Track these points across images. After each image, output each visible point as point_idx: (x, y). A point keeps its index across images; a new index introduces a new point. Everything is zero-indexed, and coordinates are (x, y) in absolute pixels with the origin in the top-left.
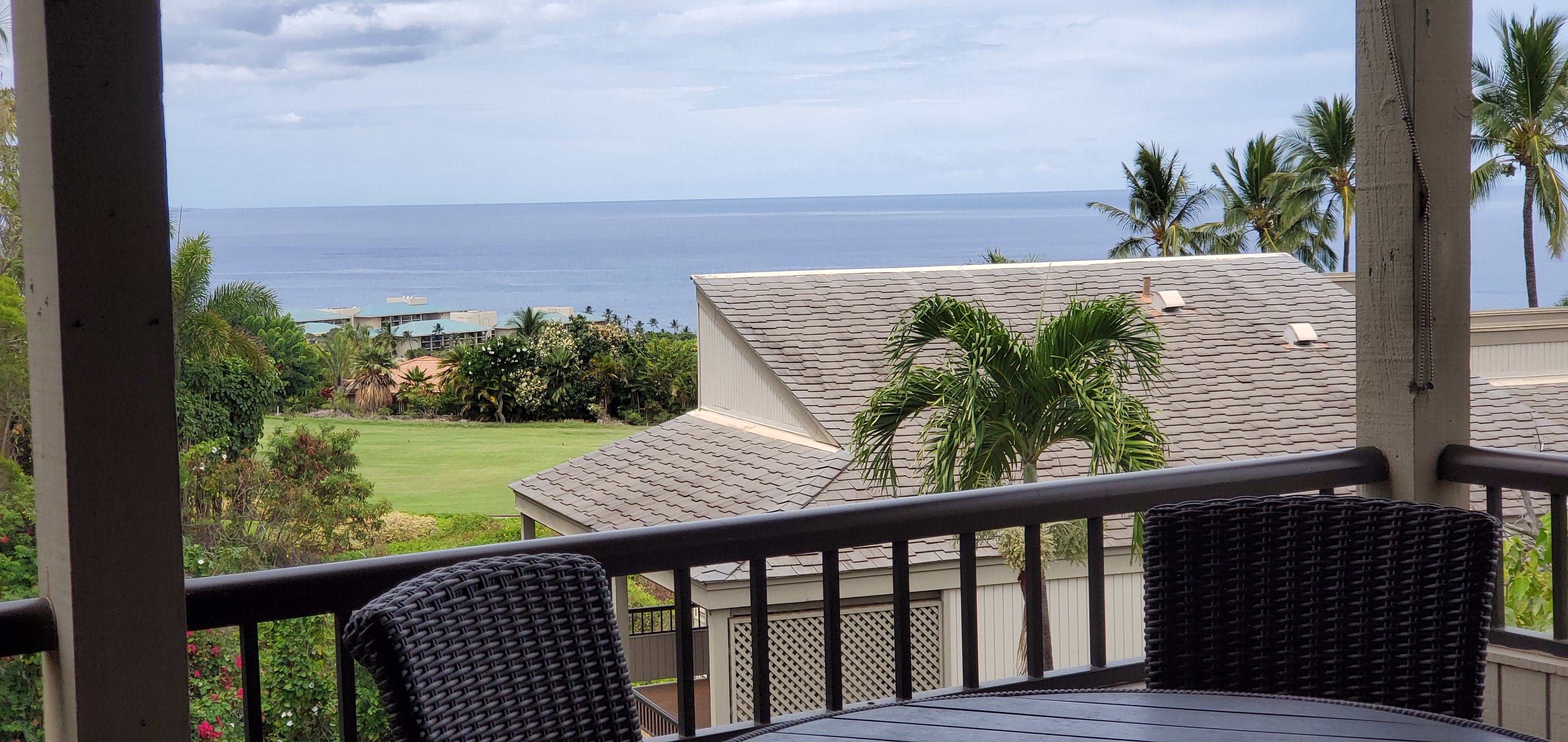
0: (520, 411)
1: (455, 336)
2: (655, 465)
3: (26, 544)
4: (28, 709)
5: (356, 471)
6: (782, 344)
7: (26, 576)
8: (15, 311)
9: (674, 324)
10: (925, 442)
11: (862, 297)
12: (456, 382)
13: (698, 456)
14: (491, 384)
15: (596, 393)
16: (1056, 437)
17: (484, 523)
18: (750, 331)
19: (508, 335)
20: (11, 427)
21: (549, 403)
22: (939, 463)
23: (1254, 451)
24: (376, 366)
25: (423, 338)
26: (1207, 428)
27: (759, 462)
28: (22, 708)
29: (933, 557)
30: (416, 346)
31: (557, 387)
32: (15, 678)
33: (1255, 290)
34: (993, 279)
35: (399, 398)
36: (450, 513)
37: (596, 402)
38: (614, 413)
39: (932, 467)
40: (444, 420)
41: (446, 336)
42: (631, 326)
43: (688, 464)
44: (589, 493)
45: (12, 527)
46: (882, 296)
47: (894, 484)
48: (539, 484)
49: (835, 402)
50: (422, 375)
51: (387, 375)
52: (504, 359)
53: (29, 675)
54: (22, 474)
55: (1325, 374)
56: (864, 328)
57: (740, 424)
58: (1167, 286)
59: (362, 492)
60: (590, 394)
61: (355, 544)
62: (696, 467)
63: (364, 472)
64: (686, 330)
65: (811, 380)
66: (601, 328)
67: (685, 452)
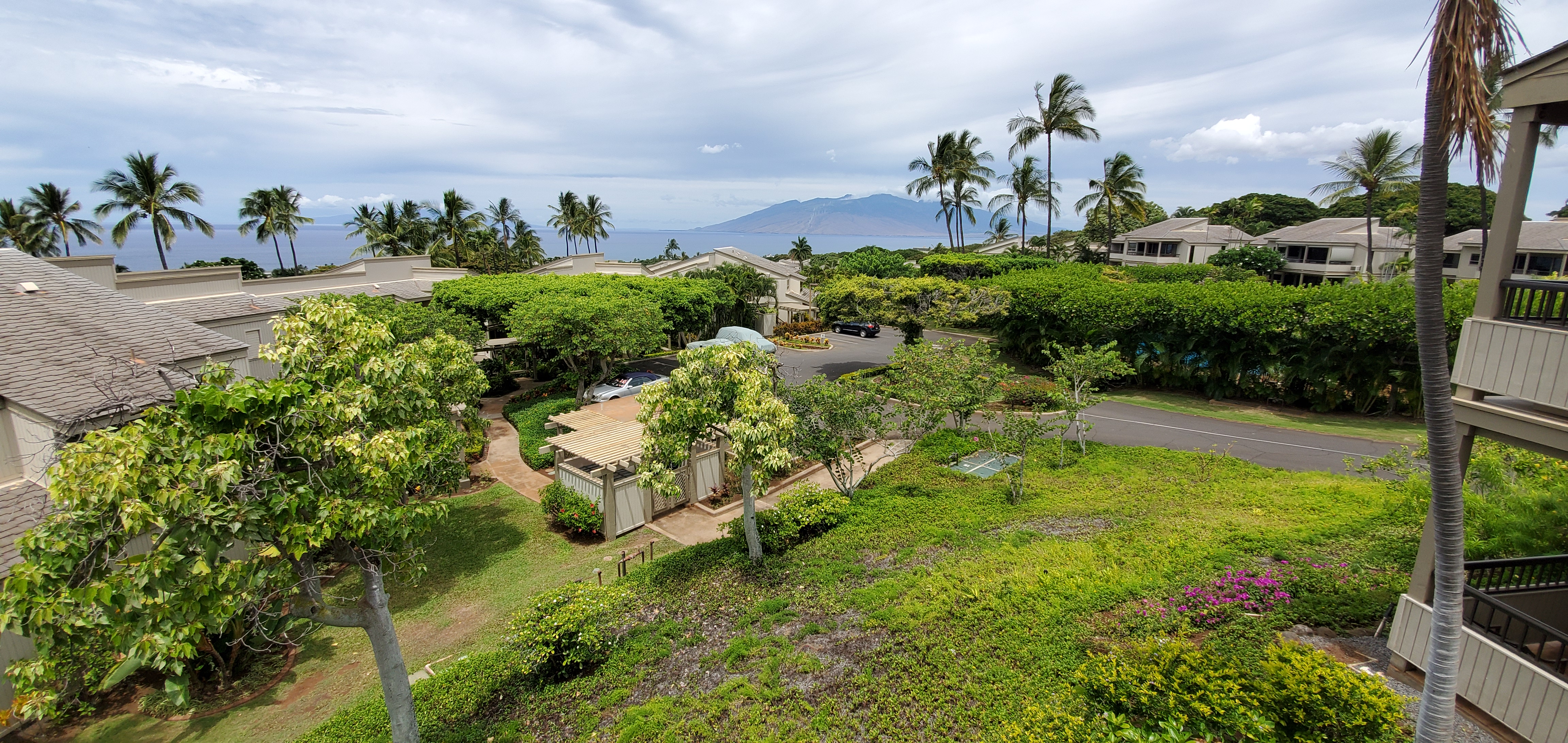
55: (46, 306)
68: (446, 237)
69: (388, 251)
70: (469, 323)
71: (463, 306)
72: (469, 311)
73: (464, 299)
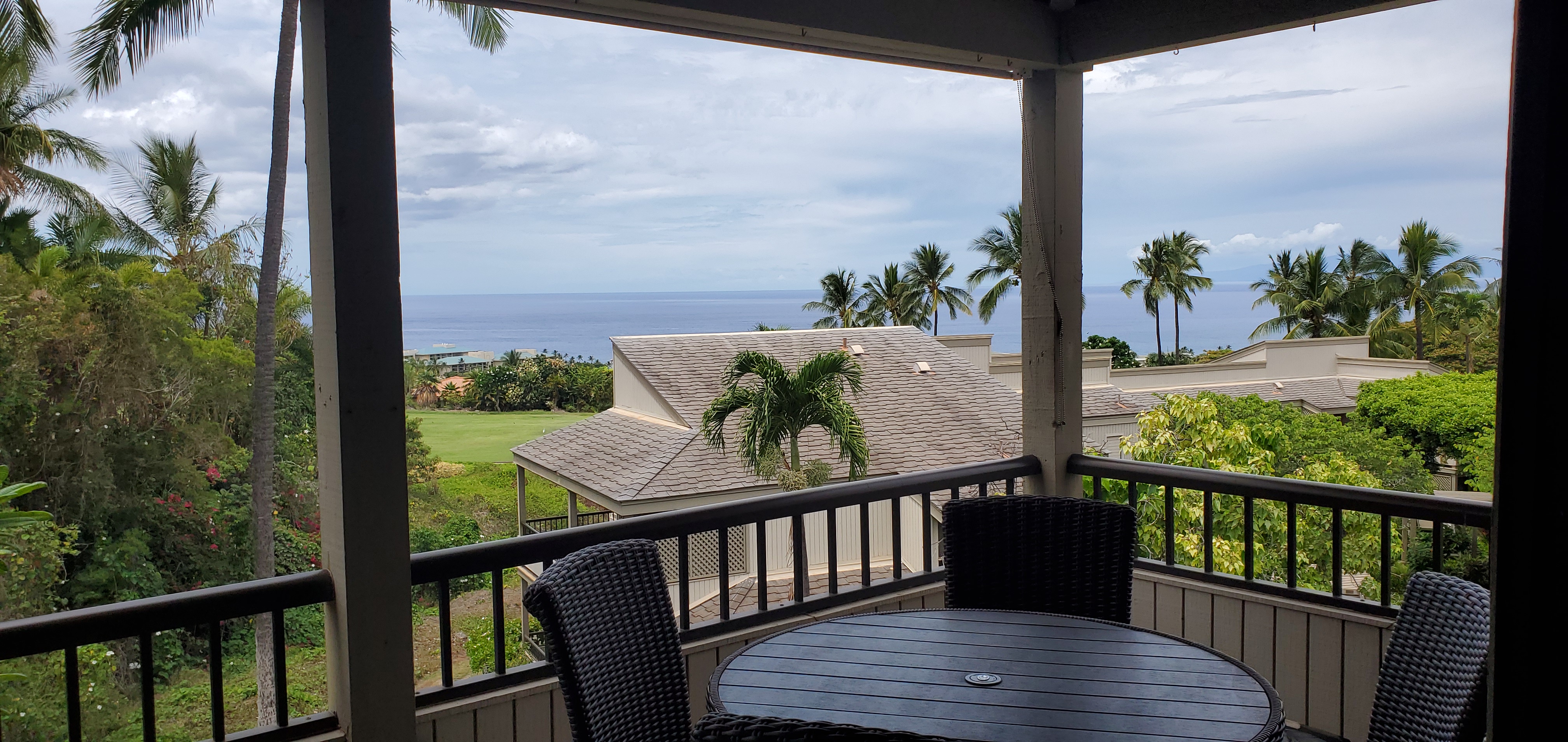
0: (508, 405)
1: (471, 365)
2: (591, 438)
3: (236, 483)
4: (239, 574)
5: (421, 440)
6: (659, 374)
7: (238, 501)
8: (231, 355)
9: (591, 358)
10: (741, 427)
11: (700, 348)
12: (473, 390)
13: (614, 433)
14: (493, 391)
15: (550, 396)
16: (809, 423)
17: (491, 467)
18: (642, 367)
19: (501, 364)
20: (228, 419)
21: (524, 401)
22: (748, 438)
23: (900, 428)
24: (429, 382)
25: (453, 366)
26: (877, 416)
27: (648, 436)
28: (236, 574)
29: (740, 486)
30: (449, 370)
31: (529, 393)
32: (232, 557)
33: (899, 345)
34: (767, 339)
35: (442, 399)
36: (471, 461)
37: (550, 400)
38: (560, 406)
39: (744, 440)
40: (467, 411)
41: (466, 365)
42: (568, 359)
43: (609, 437)
44: (556, 454)
45: (229, 474)
46: (710, 348)
47: (724, 448)
48: (527, 449)
49: (687, 404)
50: (454, 386)
51: (434, 387)
52: (499, 378)
53: (239, 555)
54: (235, 444)
55: (934, 388)
56: (701, 365)
57: (636, 416)
58: (855, 343)
59: (424, 452)
60: (547, 396)
61: (420, 480)
62: (614, 439)
63: (425, 441)
64: (597, 361)
65: (675, 393)
66: (553, 361)
67: (607, 430)
68: (1402, 304)
69: (1307, 329)
70: (1406, 454)
71: (1401, 425)
72: (1412, 434)
73: (1404, 414)
